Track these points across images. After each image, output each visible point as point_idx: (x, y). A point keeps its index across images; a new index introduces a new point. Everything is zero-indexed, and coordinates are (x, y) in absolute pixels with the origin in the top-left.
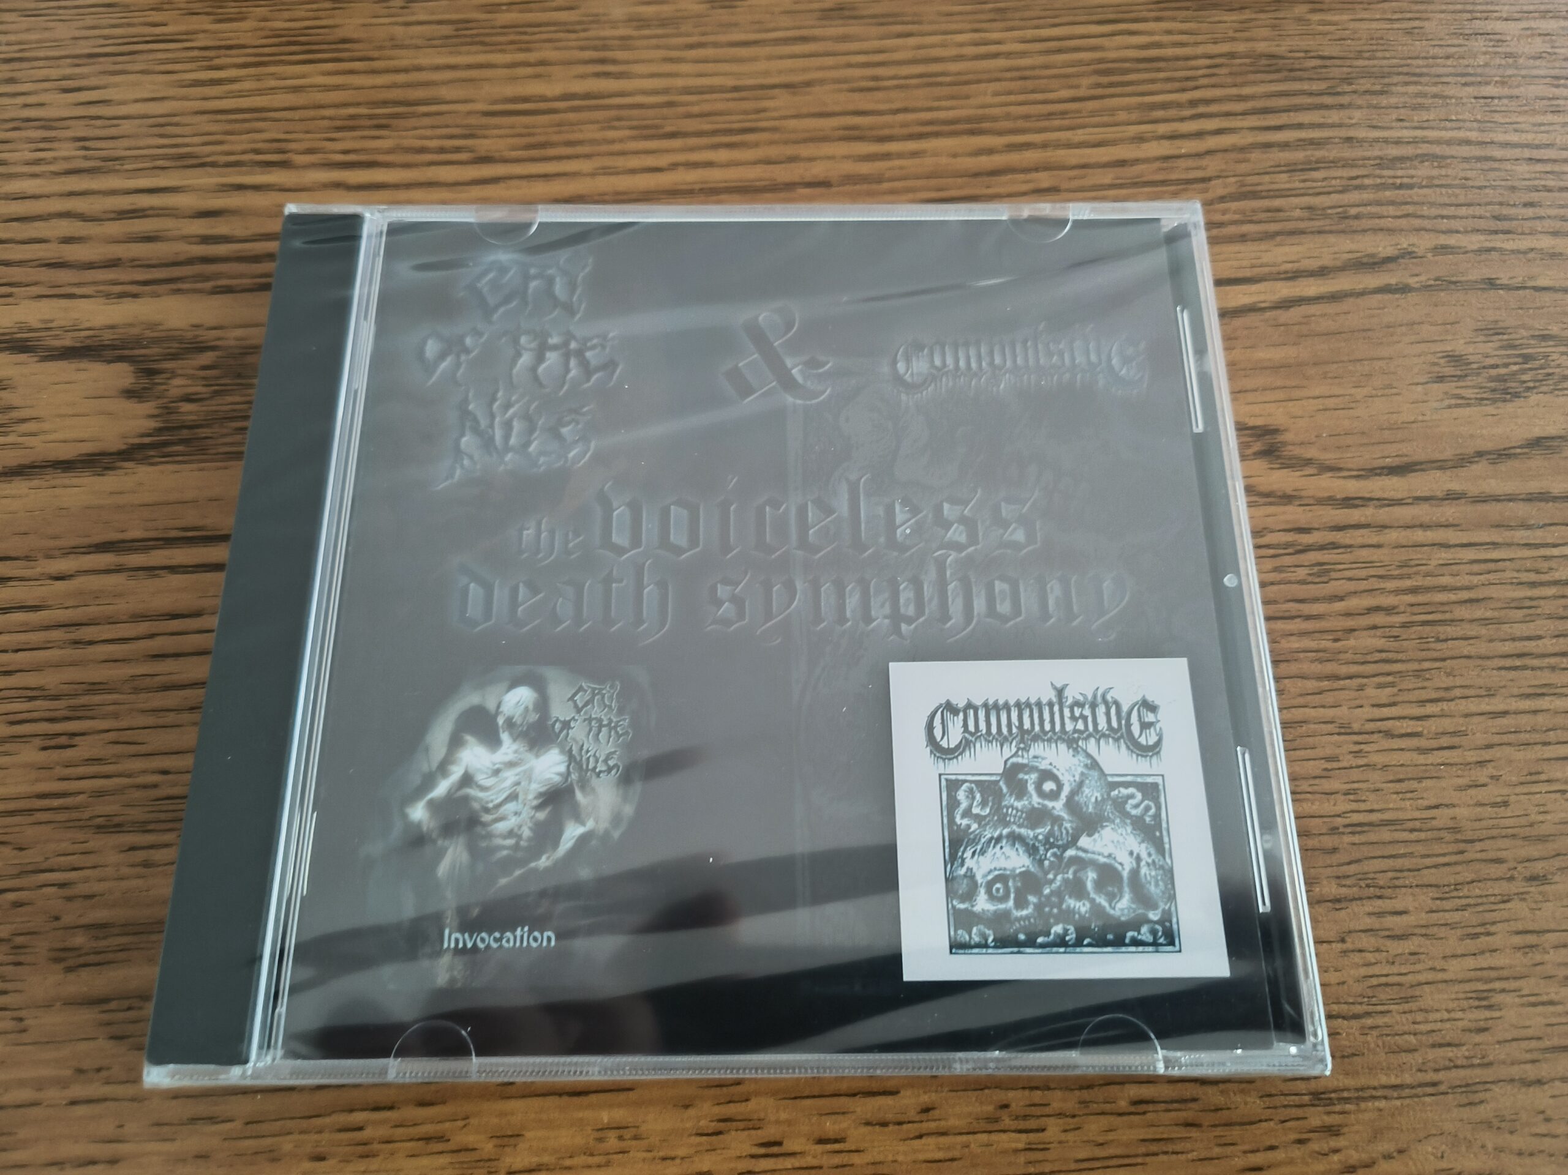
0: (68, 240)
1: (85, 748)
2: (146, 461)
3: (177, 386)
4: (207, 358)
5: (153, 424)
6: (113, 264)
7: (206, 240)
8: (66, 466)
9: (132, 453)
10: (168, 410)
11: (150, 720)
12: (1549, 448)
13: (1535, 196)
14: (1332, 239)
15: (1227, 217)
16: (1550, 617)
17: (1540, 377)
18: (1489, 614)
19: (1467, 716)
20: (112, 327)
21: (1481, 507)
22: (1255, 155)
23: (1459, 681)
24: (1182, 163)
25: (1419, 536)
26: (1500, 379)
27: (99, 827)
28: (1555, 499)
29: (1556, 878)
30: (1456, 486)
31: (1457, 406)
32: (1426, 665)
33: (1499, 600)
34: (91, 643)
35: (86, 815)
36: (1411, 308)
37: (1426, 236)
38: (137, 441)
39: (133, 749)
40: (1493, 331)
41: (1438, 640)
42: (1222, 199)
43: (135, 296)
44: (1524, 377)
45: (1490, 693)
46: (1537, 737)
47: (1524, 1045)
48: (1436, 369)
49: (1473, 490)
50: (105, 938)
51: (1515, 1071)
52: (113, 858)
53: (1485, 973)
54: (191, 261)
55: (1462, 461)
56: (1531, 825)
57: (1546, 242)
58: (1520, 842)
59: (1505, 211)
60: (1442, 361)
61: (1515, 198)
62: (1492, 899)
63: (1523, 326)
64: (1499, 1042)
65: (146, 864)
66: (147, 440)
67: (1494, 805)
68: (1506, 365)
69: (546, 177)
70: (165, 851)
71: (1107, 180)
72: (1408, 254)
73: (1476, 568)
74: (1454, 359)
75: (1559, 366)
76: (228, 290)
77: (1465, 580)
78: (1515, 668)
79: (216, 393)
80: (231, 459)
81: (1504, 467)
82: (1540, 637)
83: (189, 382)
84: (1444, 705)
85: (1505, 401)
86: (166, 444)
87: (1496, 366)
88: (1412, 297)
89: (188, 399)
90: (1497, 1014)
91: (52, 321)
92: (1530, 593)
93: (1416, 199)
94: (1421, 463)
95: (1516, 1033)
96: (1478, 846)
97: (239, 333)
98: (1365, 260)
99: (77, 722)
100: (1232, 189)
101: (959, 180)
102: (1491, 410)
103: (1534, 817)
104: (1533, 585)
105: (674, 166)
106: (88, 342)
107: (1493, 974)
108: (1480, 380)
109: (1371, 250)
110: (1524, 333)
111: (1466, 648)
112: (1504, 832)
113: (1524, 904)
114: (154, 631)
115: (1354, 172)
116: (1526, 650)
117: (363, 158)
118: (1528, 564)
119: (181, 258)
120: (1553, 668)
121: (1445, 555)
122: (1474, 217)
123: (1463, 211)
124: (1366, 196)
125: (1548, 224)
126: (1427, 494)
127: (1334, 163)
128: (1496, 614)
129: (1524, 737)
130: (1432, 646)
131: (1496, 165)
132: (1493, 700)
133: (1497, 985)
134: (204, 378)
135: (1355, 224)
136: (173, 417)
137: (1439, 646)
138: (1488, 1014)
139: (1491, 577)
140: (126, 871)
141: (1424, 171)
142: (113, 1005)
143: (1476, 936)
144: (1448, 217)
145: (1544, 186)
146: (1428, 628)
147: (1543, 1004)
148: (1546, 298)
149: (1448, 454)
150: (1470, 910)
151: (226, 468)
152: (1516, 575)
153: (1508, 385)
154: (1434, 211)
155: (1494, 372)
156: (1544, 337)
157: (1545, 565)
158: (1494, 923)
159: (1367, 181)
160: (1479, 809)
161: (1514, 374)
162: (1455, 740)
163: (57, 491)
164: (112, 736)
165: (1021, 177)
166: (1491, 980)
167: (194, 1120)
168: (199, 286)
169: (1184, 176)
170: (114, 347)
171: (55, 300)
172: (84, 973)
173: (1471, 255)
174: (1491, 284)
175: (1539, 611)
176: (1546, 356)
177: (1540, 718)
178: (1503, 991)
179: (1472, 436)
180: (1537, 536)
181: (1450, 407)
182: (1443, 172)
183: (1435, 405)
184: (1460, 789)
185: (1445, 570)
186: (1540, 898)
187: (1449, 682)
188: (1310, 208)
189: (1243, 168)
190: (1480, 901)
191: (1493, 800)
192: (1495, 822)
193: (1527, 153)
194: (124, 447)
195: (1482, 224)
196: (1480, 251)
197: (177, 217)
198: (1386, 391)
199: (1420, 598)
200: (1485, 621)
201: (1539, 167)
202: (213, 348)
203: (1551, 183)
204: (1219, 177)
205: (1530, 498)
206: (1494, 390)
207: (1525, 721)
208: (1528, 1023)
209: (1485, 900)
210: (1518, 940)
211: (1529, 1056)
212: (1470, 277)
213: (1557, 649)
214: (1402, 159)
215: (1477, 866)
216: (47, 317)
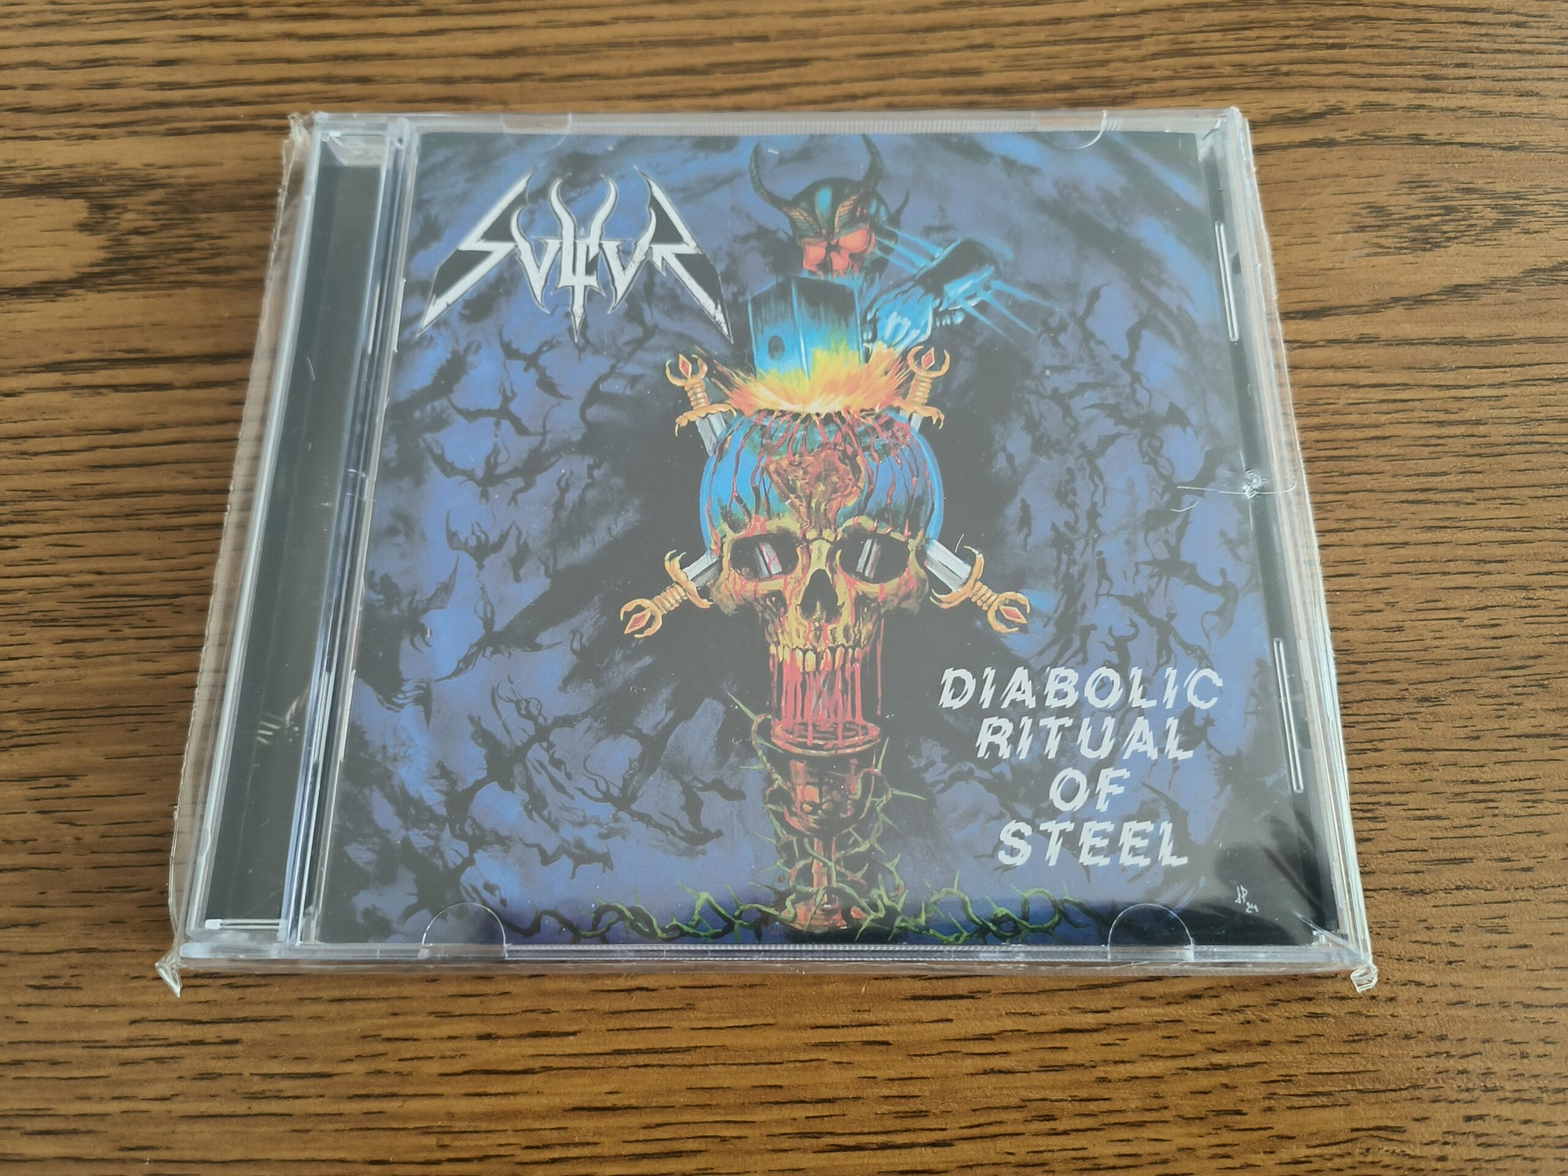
0: (33, 87)
1: (27, 549)
2: (96, 288)
3: (129, 219)
4: (158, 194)
5: (102, 255)
6: (74, 108)
7: (163, 86)
8: (21, 292)
9: (84, 281)
10: (118, 242)
11: (89, 525)
12: (1466, 295)
13: (1468, 58)
14: (1260, 95)
15: (1158, 74)
16: (1457, 454)
17: (1462, 228)
18: (1394, 451)
19: (1366, 546)
20: (71, 166)
21: (1393, 350)
22: (1188, 16)
23: (1361, 513)
24: (1116, 21)
25: (1330, 376)
26: (1422, 229)
27: (35, 621)
28: (1470, 343)
29: (1449, 700)
30: (1368, 330)
31: (1375, 254)
32: (1329, 497)
33: (1405, 437)
34: (36, 454)
35: (27, 609)
36: (1337, 160)
37: (1356, 93)
38: (88, 270)
39: (71, 551)
40: (1416, 184)
41: (1342, 474)
42: (1155, 56)
43: (94, 138)
44: (1445, 228)
45: (1391, 525)
46: (1436, 567)
47: (1406, 855)
48: (1357, 219)
49: (1386, 333)
50: (38, 721)
51: (1398, 881)
52: (49, 649)
53: (1371, 787)
54: (147, 106)
55: (1378, 306)
56: (1426, 650)
57: (1476, 101)
58: (1413, 665)
59: (1437, 71)
60: (1364, 212)
61: (1449, 59)
62: (1381, 717)
63: (1448, 180)
64: (1382, 853)
65: (78, 656)
66: (97, 269)
67: (1388, 629)
68: (1428, 216)
69: (490, 29)
70: (97, 644)
71: (1042, 37)
72: (1336, 110)
73: (1385, 407)
74: (1377, 210)
75: (1482, 218)
76: (181, 132)
77: (1374, 418)
78: (1419, 502)
79: (163, 227)
80: (174, 288)
81: (1422, 311)
82: (1445, 474)
83: (140, 217)
84: (1345, 535)
85: (1425, 250)
86: (113, 273)
87: (1418, 217)
88: (1337, 152)
89: (137, 232)
90: (1382, 825)
91: (14, 161)
92: (1437, 431)
93: (1347, 58)
94: (1336, 308)
95: (1400, 845)
96: (1370, 667)
97: (190, 171)
98: (1292, 115)
99: (19, 526)
100: (1164, 47)
101: (895, 36)
102: (1410, 258)
103: (1428, 643)
104: (1441, 424)
105: (615, 20)
106: (48, 180)
107: (1379, 788)
108: (1400, 229)
109: (1299, 106)
110: (1446, 185)
111: (1368, 482)
112: (1398, 655)
113: (1414, 724)
114: (96, 444)
115: (1288, 32)
116: (1430, 486)
117: (315, 10)
118: (1439, 404)
119: (137, 104)
120: (1457, 503)
121: (1355, 395)
122: (1404, 76)
123: (1393, 70)
124: (1296, 54)
125: (1480, 84)
126: (1340, 337)
127: (1265, 24)
128: (1401, 451)
129: (1422, 567)
130: (1335, 479)
131: (1430, 27)
132: (1395, 532)
133: (1383, 798)
134: (153, 213)
135: (1283, 79)
136: (122, 248)
137: (1342, 480)
138: (1372, 825)
139: (1399, 416)
140: (59, 661)
141: (1356, 34)
142: (42, 782)
143: (1363, 751)
144: (1378, 76)
145: (1477, 48)
146: (1331, 463)
147: (1429, 818)
148: (1473, 151)
149: (1364, 299)
150: (1358, 727)
151: (169, 296)
152: (1424, 414)
153: (1430, 234)
154: (1364, 70)
155: (1415, 223)
156: (1468, 191)
157: (1455, 405)
158: (1382, 740)
159: (1298, 41)
160: (1372, 633)
161: (1436, 224)
162: (1353, 569)
163: (12, 316)
164: (54, 539)
165: (956, 33)
166: (1376, 794)
167: (111, 889)
168: (154, 128)
169: (1116, 34)
170: (72, 185)
171: (18, 142)
172: (16, 753)
173: (1399, 112)
174: (1418, 139)
175: (1446, 449)
176: (1469, 208)
177: (1442, 551)
178: (1389, 804)
179: (1388, 283)
180: (1449, 378)
181: (1368, 255)
182: (1376, 33)
183: (1356, 253)
184: (1355, 614)
185: (1352, 408)
186: (1431, 718)
187: (1352, 513)
188: (1241, 65)
189: (1175, 26)
190: (1368, 718)
191: (1388, 625)
192: (1389, 645)
193: (1463, 16)
194: (73, 275)
195: (1412, 83)
196: (1409, 108)
197: (136, 65)
198: (1307, 240)
199: (1326, 435)
200: (1391, 458)
201: (1474, 30)
202: (163, 186)
203: (1483, 45)
204: (1151, 35)
205: (1444, 342)
206: (1414, 240)
207: (1425, 552)
208: (1413, 836)
209: (1373, 718)
210: (1407, 757)
211: (1412, 867)
212: (1397, 133)
213: (1462, 485)
214: (1336, 19)
215: (1368, 686)
216: (11, 157)
